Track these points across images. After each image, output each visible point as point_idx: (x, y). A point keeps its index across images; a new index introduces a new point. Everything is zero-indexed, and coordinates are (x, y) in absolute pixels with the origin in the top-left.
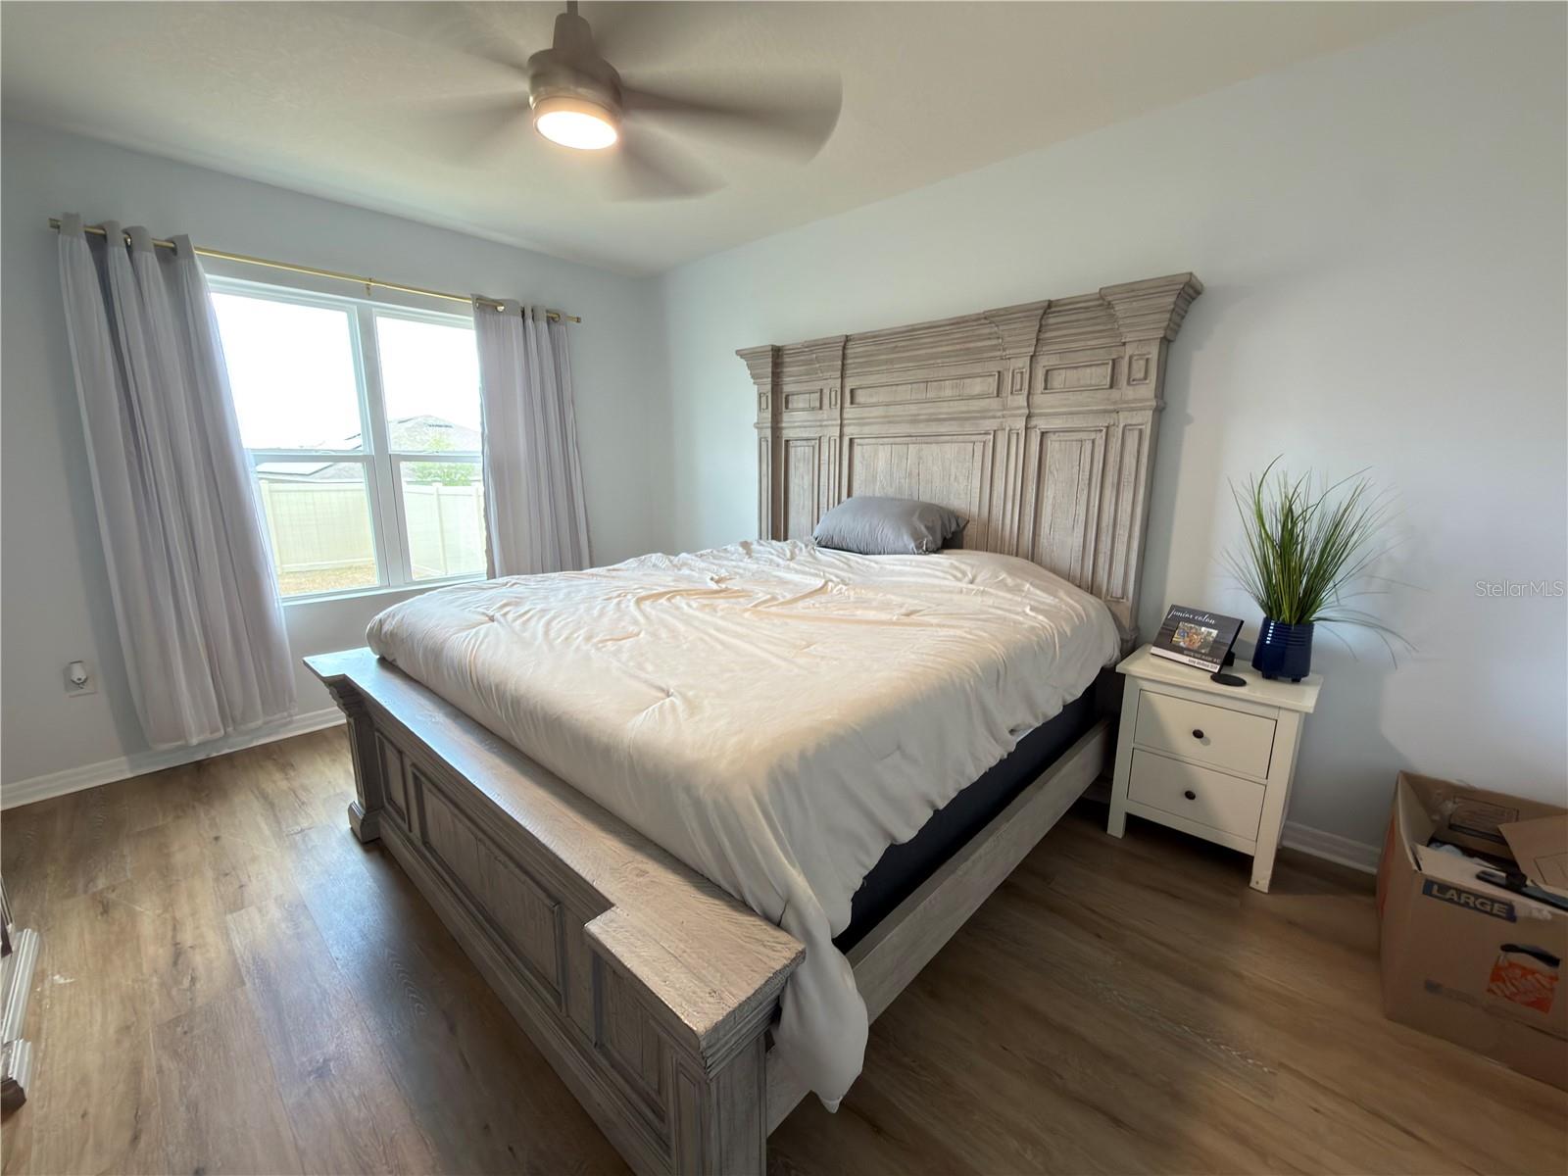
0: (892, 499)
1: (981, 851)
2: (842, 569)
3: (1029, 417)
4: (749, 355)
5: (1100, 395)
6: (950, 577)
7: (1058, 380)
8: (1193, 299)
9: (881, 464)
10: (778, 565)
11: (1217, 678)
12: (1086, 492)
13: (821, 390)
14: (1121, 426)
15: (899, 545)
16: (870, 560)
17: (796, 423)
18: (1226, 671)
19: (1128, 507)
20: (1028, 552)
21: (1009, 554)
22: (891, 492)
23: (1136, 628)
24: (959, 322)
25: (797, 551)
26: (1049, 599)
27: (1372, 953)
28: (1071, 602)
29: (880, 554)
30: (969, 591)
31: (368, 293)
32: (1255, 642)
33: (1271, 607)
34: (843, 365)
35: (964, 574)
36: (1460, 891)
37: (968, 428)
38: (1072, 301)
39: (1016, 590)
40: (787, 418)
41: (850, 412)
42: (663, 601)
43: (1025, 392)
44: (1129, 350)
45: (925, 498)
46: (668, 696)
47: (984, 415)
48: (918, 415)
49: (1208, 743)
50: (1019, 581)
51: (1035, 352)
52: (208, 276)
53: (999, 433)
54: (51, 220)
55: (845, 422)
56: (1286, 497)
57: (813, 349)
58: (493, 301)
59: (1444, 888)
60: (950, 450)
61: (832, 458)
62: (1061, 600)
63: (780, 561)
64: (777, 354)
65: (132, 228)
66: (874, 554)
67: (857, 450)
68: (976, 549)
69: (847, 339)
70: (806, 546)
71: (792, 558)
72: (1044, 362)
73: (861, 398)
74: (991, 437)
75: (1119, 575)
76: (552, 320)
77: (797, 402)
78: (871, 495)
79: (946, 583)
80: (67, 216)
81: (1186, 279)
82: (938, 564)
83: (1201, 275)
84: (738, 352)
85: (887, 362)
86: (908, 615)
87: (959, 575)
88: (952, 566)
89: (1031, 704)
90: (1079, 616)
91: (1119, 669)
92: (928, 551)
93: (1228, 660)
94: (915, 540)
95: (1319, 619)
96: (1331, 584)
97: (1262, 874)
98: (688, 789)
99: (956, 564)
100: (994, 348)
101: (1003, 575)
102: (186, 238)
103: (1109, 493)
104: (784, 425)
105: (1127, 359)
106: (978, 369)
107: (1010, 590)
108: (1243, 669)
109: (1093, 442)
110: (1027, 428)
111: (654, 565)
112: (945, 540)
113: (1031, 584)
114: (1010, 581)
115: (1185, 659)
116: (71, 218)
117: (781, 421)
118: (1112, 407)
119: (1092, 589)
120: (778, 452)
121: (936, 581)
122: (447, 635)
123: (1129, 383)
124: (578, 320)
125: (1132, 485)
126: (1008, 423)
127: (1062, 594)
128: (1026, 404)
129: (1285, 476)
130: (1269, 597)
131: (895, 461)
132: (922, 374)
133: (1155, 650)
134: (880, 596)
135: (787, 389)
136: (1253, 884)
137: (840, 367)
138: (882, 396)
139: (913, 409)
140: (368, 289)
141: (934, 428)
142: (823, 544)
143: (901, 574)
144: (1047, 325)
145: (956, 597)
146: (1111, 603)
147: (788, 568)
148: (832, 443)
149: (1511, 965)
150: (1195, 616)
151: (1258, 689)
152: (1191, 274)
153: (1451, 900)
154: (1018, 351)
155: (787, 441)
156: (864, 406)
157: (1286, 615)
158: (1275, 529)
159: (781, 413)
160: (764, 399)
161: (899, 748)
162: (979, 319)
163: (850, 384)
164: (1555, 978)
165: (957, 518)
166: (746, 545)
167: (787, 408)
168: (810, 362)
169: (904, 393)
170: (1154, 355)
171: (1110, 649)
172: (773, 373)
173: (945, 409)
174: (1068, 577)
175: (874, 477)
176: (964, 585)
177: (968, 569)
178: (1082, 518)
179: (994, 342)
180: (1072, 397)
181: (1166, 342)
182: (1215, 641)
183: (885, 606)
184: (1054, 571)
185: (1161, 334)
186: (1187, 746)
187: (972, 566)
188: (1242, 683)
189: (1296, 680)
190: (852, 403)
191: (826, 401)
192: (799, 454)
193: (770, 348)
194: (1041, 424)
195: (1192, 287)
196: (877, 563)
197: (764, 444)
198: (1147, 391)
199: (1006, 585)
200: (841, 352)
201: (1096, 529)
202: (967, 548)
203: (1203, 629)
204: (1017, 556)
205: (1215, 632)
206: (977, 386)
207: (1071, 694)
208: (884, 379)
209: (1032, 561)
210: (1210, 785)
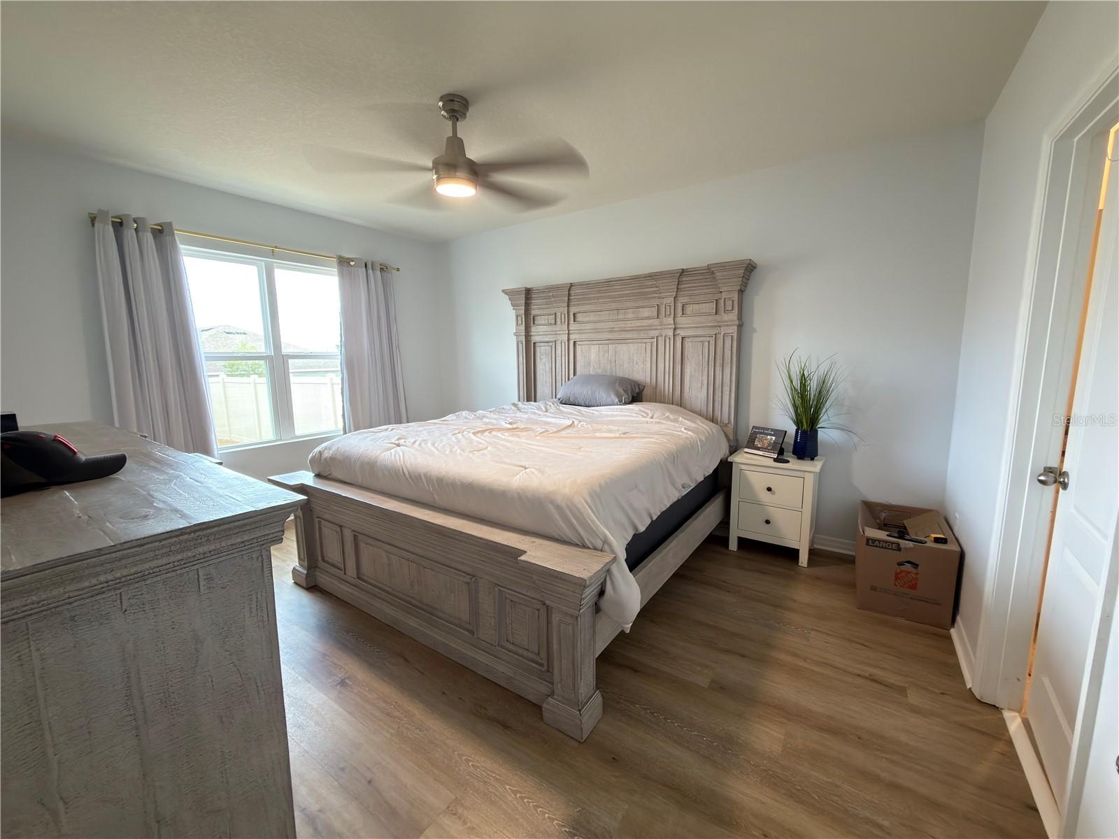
0: (600, 376)
1: (672, 545)
2: (579, 416)
3: (675, 329)
4: (511, 294)
5: (710, 318)
6: (640, 416)
7: (689, 309)
8: (753, 270)
9: (593, 356)
10: (539, 415)
11: (776, 460)
12: (707, 369)
13: (555, 314)
14: (722, 333)
15: (609, 400)
16: (593, 410)
17: (539, 333)
18: (780, 457)
19: (729, 375)
20: (678, 402)
21: (668, 403)
22: (600, 371)
23: (737, 440)
24: (636, 278)
25: (548, 407)
26: (693, 425)
27: (852, 585)
28: (705, 426)
29: (597, 406)
30: (652, 422)
31: (273, 254)
32: (792, 442)
33: (798, 423)
34: (569, 299)
35: (647, 414)
36: (880, 541)
37: (642, 335)
38: (695, 270)
39: (675, 421)
40: (533, 329)
41: (573, 326)
42: (487, 433)
43: (672, 316)
44: (724, 295)
45: (620, 374)
46: (526, 469)
47: (650, 328)
48: (613, 328)
49: (774, 493)
50: (676, 416)
51: (676, 295)
52: (181, 246)
53: (660, 338)
54: (90, 213)
55: (571, 332)
56: (801, 368)
57: (551, 291)
58: (348, 258)
59: (874, 540)
60: (633, 348)
61: (563, 353)
62: (698, 424)
63: (540, 413)
64: (528, 292)
65: (137, 218)
66: (594, 406)
67: (578, 348)
68: (650, 402)
69: (572, 285)
70: (553, 404)
71: (546, 411)
72: (682, 300)
73: (580, 317)
74: (655, 340)
75: (726, 411)
76: (384, 269)
77: (540, 320)
78: (588, 373)
79: (638, 419)
80: (101, 212)
81: (748, 262)
82: (633, 410)
83: (755, 259)
84: (503, 291)
85: (594, 298)
86: (624, 434)
87: (645, 415)
88: (640, 410)
89: (689, 475)
90: (709, 433)
91: (729, 460)
92: (626, 403)
93: (781, 452)
94: (618, 397)
95: (819, 428)
96: (824, 410)
97: (804, 559)
98: (552, 502)
99: (643, 409)
100: (655, 292)
101: (668, 414)
102: (170, 224)
103: (718, 369)
104: (532, 334)
105: (723, 299)
106: (646, 303)
107: (672, 421)
108: (788, 455)
109: (709, 342)
110: (674, 335)
111: (466, 418)
112: (633, 397)
113: (683, 418)
114: (671, 416)
115: (761, 453)
116: (103, 213)
117: (531, 332)
118: (717, 324)
119: (713, 420)
120: (529, 350)
121: (633, 419)
122: (378, 454)
123: (724, 312)
124: (398, 270)
125: (730, 366)
126: (664, 332)
127: (698, 422)
128: (673, 322)
129: (800, 358)
130: (797, 418)
131: (601, 354)
132: (614, 305)
133: (746, 450)
134: (605, 427)
135: (534, 312)
136: (800, 564)
137: (567, 300)
138: (592, 317)
139: (611, 325)
140: (273, 252)
141: (624, 335)
142: (564, 402)
143: (612, 416)
144: (682, 281)
145: (646, 425)
146: (723, 426)
147: (545, 415)
148: (563, 344)
149: (902, 571)
150: (764, 431)
151: (794, 464)
152: (750, 260)
153: (876, 546)
154: (667, 294)
155: (534, 343)
156: (582, 322)
157: (805, 426)
158: (797, 384)
159: (530, 327)
160: (519, 318)
161: (636, 487)
162: (646, 277)
163: (573, 310)
164: (917, 574)
165: (639, 385)
166: (514, 405)
167: (534, 324)
168: (549, 297)
169: (604, 315)
170: (736, 299)
171: (723, 450)
172: (526, 303)
173: (629, 325)
174: (700, 414)
175: (589, 364)
176: (648, 419)
177: (649, 412)
178: (705, 382)
179: (655, 289)
180: (698, 319)
181: (741, 292)
182: (774, 442)
183: (610, 431)
184: (694, 412)
185: (739, 288)
186: (764, 496)
187: (651, 410)
188: (788, 462)
189: (812, 459)
190: (574, 321)
191: (558, 320)
192: (542, 351)
193: (524, 289)
194: (682, 333)
195: (752, 265)
196: (597, 411)
197: (520, 345)
198: (733, 316)
199: (670, 418)
200: (567, 293)
201: (714, 388)
202: (645, 401)
203: (769, 437)
204: (672, 404)
205: (774, 438)
206: (646, 312)
207: (708, 472)
208: (593, 307)
209: (681, 406)
210: (777, 515)
